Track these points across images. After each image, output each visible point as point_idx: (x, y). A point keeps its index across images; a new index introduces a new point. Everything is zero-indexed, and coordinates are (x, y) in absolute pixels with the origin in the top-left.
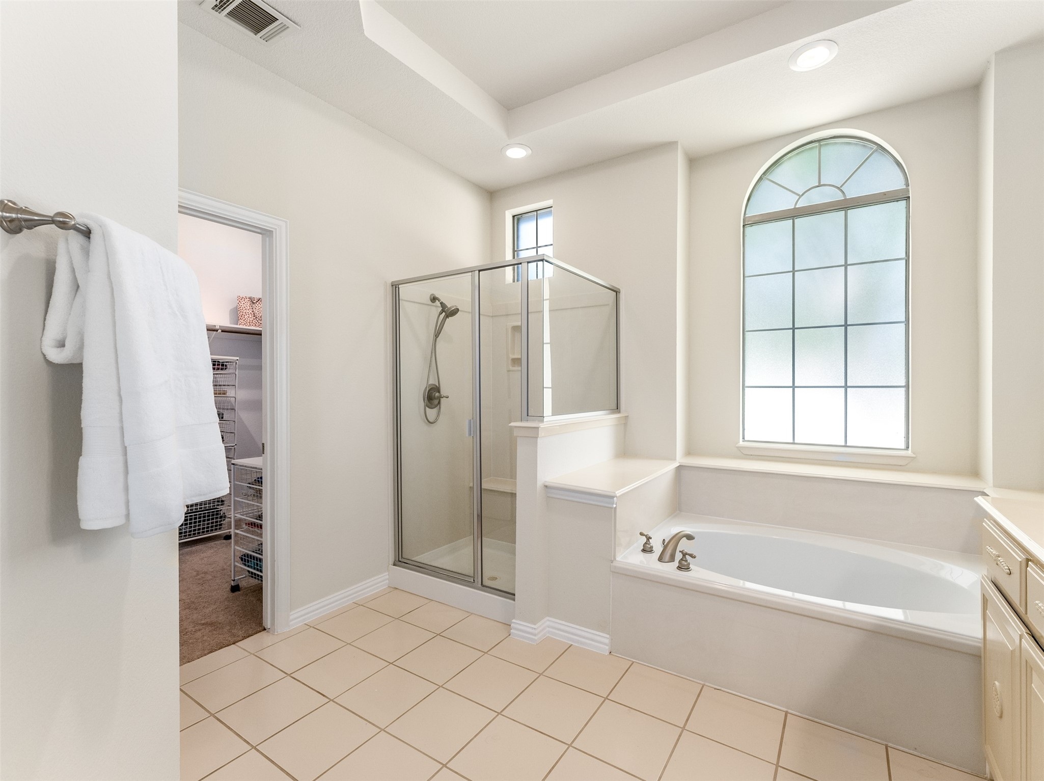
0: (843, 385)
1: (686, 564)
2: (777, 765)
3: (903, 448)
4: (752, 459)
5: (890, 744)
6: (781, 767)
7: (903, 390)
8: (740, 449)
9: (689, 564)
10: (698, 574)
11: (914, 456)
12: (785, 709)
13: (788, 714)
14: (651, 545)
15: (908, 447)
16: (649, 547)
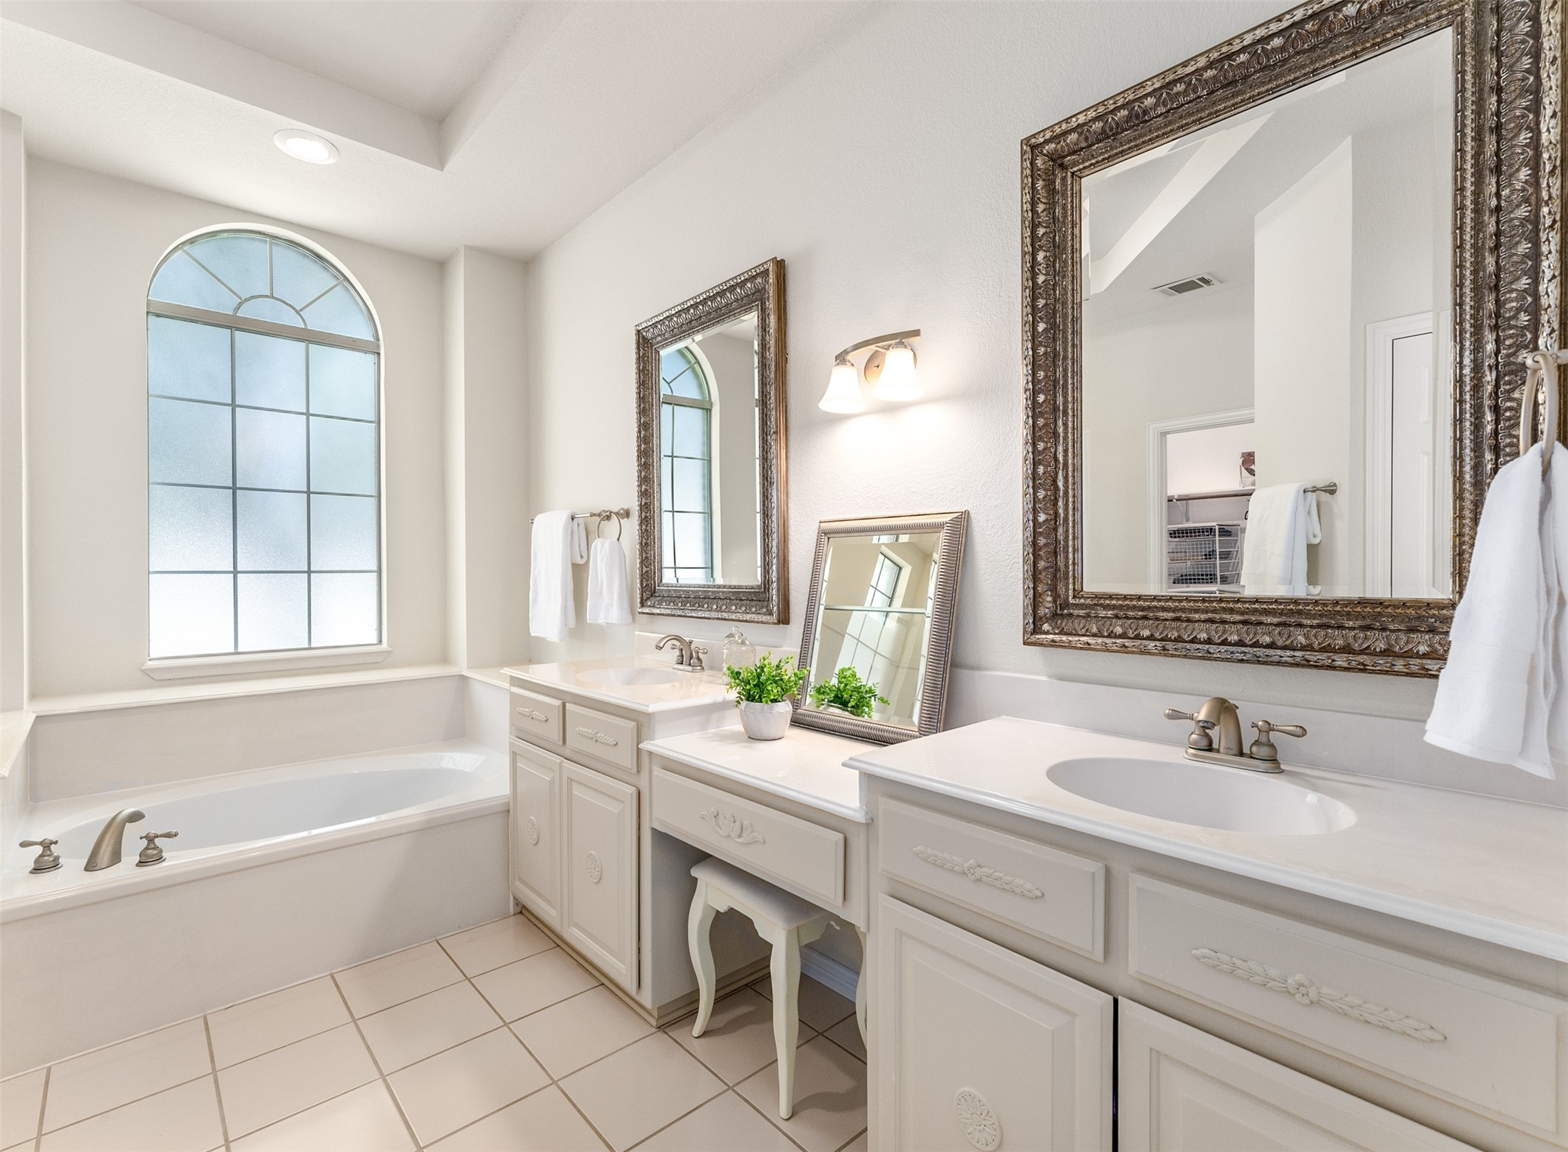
0: (306, 569)
1: (155, 852)
2: (354, 1020)
3: (375, 642)
4: (172, 686)
5: (438, 938)
6: (359, 1019)
7: (375, 574)
8: (147, 672)
9: (161, 851)
10: (176, 860)
11: (391, 649)
12: (328, 973)
13: (335, 975)
14: (55, 854)
15: (380, 641)
16: (51, 859)
